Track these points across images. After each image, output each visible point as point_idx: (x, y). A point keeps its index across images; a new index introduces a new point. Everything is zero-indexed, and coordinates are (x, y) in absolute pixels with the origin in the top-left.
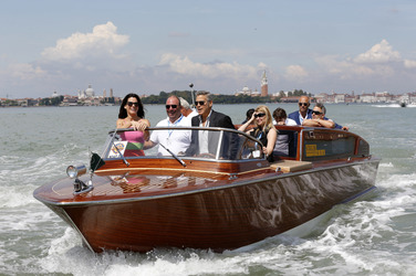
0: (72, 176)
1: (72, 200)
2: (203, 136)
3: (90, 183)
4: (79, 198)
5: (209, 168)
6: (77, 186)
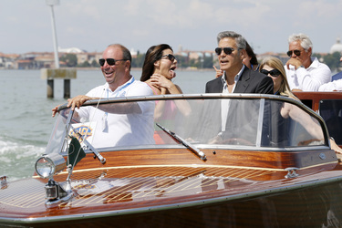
4: (54, 211)
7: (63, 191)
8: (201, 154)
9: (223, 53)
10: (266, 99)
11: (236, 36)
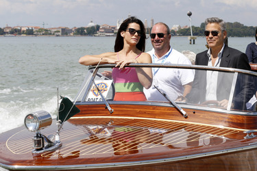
0: (31, 128)
1: (30, 162)
2: (212, 78)
3: (57, 138)
4: (40, 160)
5: (218, 121)
6: (38, 143)
7: (49, 141)
8: (184, 113)
9: (210, 35)
10: (239, 73)
11: (220, 21)
